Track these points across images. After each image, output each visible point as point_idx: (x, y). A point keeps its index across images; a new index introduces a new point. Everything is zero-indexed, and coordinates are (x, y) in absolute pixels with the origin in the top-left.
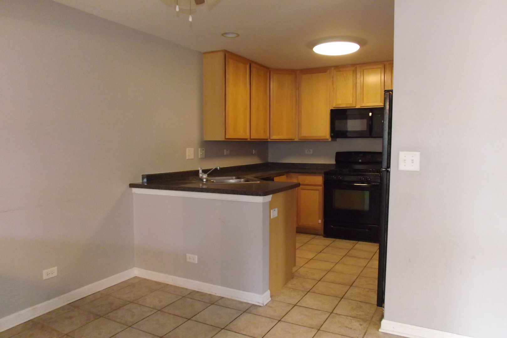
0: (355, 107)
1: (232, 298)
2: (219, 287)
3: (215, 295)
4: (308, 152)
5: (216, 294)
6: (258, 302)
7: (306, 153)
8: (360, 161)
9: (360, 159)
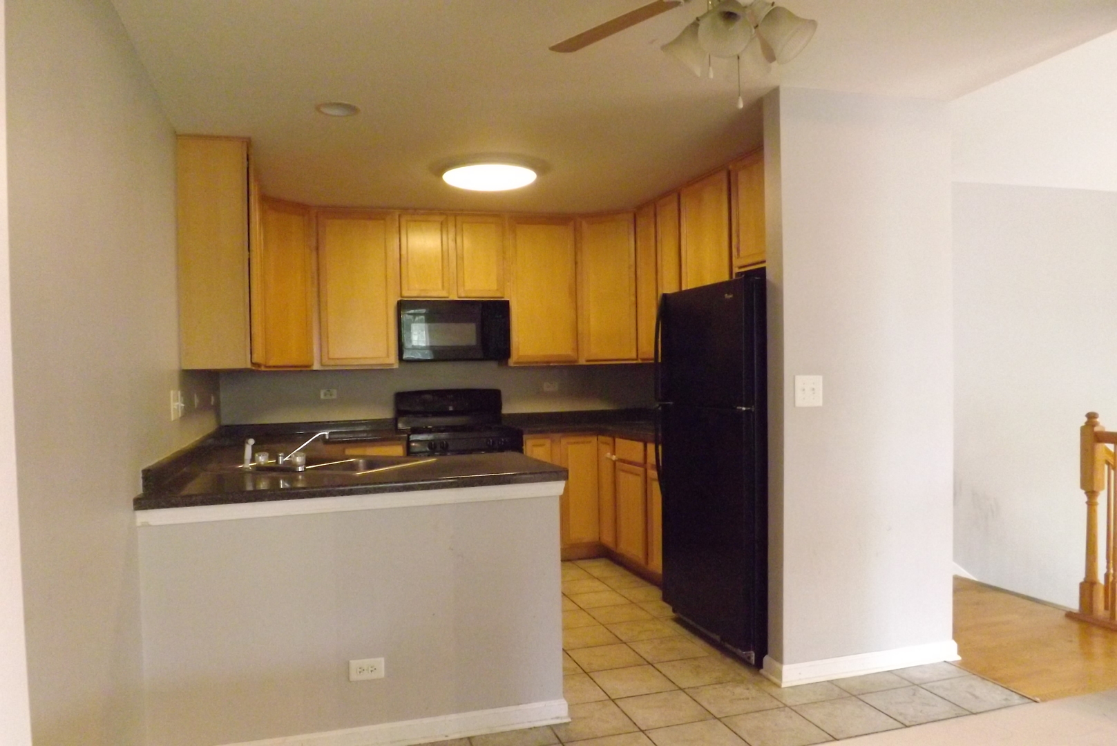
0: (448, 297)
1: (494, 732)
2: (453, 717)
3: (446, 739)
4: (325, 395)
5: (446, 736)
6: (557, 718)
7: (322, 396)
8: (451, 409)
9: (450, 405)
